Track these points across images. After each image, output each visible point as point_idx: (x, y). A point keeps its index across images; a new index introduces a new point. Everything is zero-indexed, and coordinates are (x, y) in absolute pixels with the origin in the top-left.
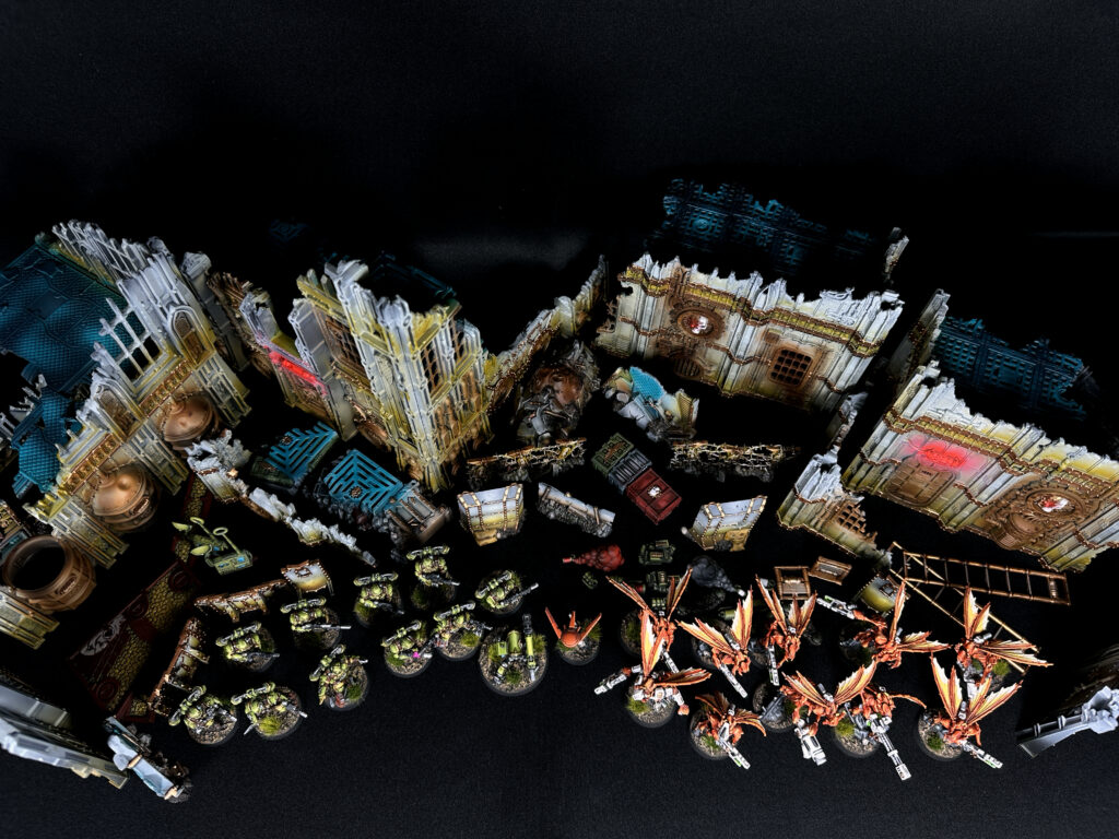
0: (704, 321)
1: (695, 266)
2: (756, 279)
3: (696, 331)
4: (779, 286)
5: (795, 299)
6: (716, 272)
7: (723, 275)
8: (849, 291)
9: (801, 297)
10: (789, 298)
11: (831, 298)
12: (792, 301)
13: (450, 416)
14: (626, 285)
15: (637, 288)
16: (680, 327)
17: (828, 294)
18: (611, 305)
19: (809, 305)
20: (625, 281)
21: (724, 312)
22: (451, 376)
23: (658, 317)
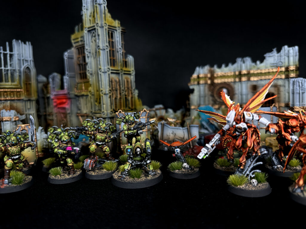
1: (215, 67)
2: (239, 60)
4: (248, 60)
5: (256, 64)
6: (223, 66)
7: (227, 66)
8: (275, 50)
9: (258, 62)
10: (254, 64)
11: (270, 57)
12: (255, 66)
13: (118, 91)
14: (191, 87)
15: (196, 88)
16: (216, 98)
17: (267, 55)
18: (187, 102)
19: (263, 65)
20: (192, 85)
21: (232, 84)
22: (120, 64)
23: (207, 98)
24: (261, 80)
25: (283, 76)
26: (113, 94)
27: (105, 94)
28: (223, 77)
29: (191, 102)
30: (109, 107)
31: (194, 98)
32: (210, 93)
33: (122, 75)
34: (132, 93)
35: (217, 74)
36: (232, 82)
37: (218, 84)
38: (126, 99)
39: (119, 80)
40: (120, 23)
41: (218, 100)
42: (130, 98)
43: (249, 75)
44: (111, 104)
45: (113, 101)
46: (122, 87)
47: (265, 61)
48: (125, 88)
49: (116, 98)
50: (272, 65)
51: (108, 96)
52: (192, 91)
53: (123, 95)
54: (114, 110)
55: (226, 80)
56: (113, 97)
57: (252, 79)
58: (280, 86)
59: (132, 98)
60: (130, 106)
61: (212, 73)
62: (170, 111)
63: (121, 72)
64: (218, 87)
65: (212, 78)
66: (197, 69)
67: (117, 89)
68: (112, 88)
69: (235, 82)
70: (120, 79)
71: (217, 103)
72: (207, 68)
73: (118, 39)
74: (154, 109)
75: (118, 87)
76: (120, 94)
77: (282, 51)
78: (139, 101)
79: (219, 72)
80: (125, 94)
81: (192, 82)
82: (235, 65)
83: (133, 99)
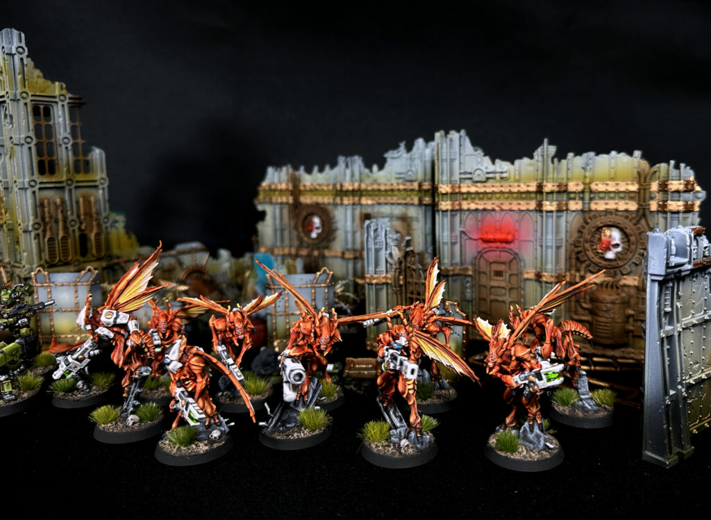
0: (317, 221)
1: (302, 168)
2: (341, 159)
3: (314, 235)
4: (358, 162)
5: (371, 171)
6: (316, 169)
7: (321, 170)
8: (402, 145)
9: (375, 168)
10: (367, 171)
11: (393, 158)
12: (370, 174)
13: (61, 224)
14: (260, 208)
15: (269, 209)
16: (302, 235)
17: (389, 155)
18: (254, 238)
19: (382, 173)
20: (260, 203)
21: (330, 208)
22: (65, 169)
23: (286, 233)
24: (379, 204)
25: (416, 201)
26: (44, 231)
27: (25, 231)
28: (314, 191)
29: (260, 239)
30: (35, 258)
31: (267, 229)
32: (293, 223)
33: (70, 190)
34: (99, 225)
35: (304, 186)
36: (329, 204)
37: (308, 206)
38: (84, 238)
39: (63, 202)
40: (64, 86)
41: (306, 239)
42: (92, 236)
43: (358, 193)
44: (40, 251)
45: (44, 245)
46: (72, 214)
47: (387, 166)
48: (79, 216)
49: (51, 240)
50: (398, 176)
51: (33, 234)
52: (262, 215)
53: (74, 231)
54: (47, 262)
55: (320, 199)
56: (44, 236)
57: (364, 201)
58: (411, 218)
59: (98, 235)
60: (94, 251)
61: (295, 181)
62: (224, 254)
63: (69, 185)
64: (304, 213)
65: (296, 191)
66: (270, 170)
67: (58, 219)
68: (43, 218)
69: (335, 205)
70: (67, 198)
71: (305, 245)
72: (285, 172)
73: (61, 119)
74: (173, 252)
75: (60, 216)
76: (66, 228)
77: (415, 149)
78: (129, 238)
79: (308, 180)
80: (80, 228)
81: (261, 196)
82: (336, 170)
83: (103, 237)
